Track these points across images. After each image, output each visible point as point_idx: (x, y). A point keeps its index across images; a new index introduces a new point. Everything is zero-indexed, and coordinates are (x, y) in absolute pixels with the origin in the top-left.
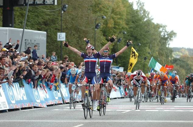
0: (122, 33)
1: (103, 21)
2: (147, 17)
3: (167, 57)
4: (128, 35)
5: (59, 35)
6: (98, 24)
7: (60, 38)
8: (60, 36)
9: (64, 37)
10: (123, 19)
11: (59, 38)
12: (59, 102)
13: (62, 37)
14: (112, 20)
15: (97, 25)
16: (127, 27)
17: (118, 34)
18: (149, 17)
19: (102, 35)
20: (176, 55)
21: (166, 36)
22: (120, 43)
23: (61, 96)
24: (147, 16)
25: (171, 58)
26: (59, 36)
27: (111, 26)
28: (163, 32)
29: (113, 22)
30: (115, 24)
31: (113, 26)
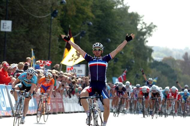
0: (86, 25)
1: (62, 7)
2: (121, 4)
3: (145, 58)
4: (95, 28)
5: (3, 24)
6: (55, 11)
7: (5, 27)
8: (5, 24)
9: (9, 27)
10: (88, 5)
11: (3, 28)
12: (7, 114)
13: (7, 26)
14: (74, 6)
15: (53, 13)
16: (93, 16)
17: (82, 26)
18: (124, 4)
19: (60, 26)
20: (156, 57)
21: (144, 30)
22: (83, 38)
23: (10, 106)
24: (121, 2)
25: (150, 60)
26: (3, 26)
27: (71, 13)
28: (141, 24)
29: (75, 9)
30: (77, 12)
31: (75, 14)
